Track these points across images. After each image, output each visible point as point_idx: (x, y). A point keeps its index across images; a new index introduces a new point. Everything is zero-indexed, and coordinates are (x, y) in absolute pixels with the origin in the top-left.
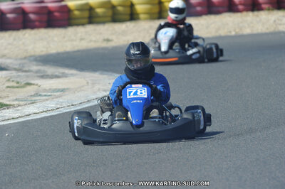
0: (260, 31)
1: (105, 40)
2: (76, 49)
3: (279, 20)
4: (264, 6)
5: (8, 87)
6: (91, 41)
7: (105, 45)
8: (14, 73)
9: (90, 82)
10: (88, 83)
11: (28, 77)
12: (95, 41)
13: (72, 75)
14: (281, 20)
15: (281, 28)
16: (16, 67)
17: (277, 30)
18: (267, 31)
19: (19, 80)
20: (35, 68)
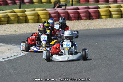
0: (81, 29)
1: (14, 31)
2: (2, 34)
3: (89, 24)
4: (83, 18)
7: (14, 33)
14: (91, 24)
15: (91, 28)
17: (89, 28)
18: (85, 29)
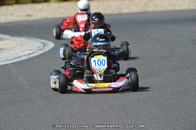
1: (27, 15)
6: (18, 16)
9: (19, 44)
10: (17, 44)
12: (21, 16)
14: (149, 4)
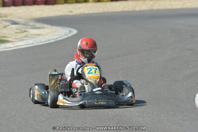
5: (16, 33)
8: (21, 26)
11: (26, 28)
13: (47, 28)
16: (23, 23)
19: (22, 29)
20: (31, 24)
